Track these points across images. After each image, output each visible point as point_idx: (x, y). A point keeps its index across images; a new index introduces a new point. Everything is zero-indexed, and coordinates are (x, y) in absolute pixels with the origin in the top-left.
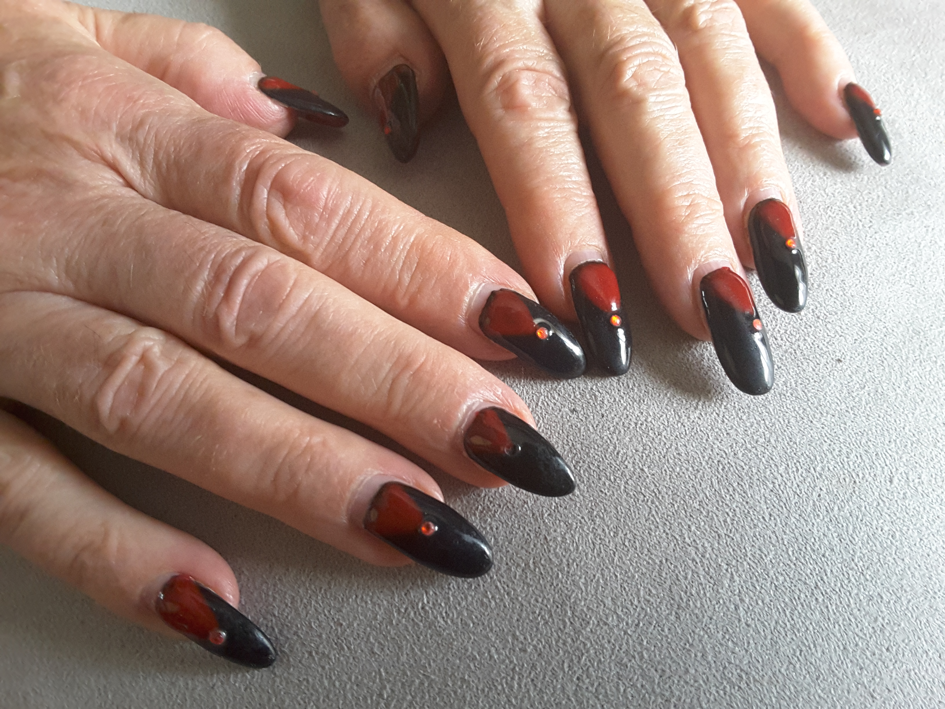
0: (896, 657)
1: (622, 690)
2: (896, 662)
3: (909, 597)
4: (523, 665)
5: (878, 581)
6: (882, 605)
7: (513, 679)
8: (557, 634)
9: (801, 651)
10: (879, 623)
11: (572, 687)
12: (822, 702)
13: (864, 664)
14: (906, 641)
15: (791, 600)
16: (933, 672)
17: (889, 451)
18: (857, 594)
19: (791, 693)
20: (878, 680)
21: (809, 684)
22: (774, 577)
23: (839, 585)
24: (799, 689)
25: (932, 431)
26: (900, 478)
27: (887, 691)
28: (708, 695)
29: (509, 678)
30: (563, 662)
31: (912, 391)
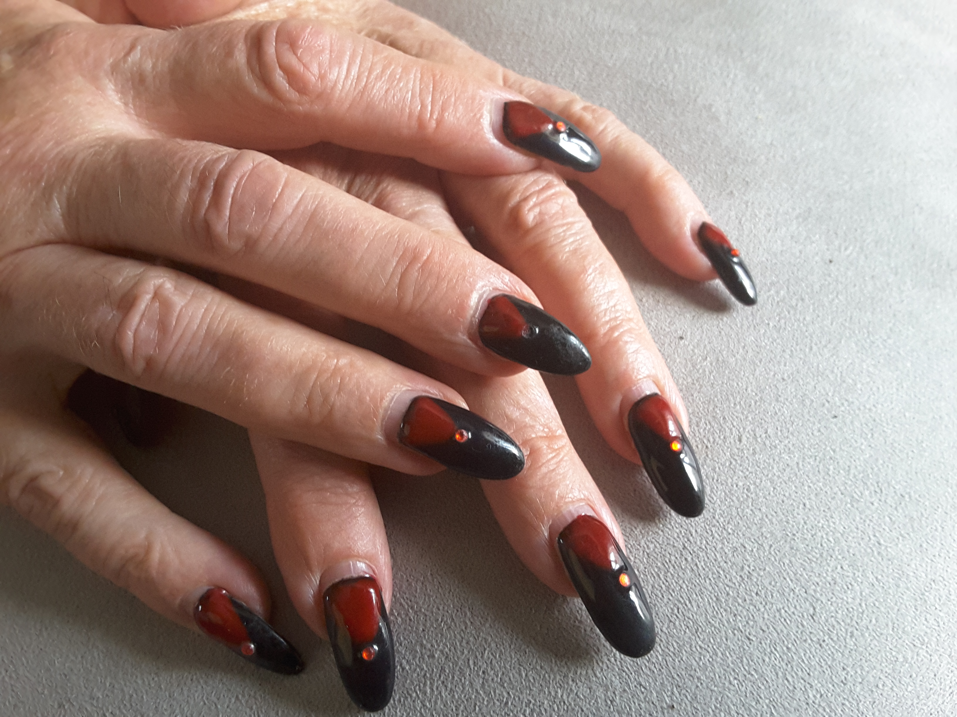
0: (766, 599)
1: (524, 675)
2: (766, 604)
3: (770, 543)
4: (433, 670)
5: (740, 533)
6: (746, 554)
7: (425, 684)
8: (460, 635)
9: (678, 609)
10: (745, 571)
11: (479, 682)
12: (704, 652)
13: (737, 610)
14: (773, 583)
15: (663, 564)
16: (801, 607)
17: (735, 413)
18: (722, 548)
19: (674, 648)
20: (751, 623)
21: (690, 638)
22: (645, 546)
23: (704, 542)
24: (681, 643)
25: (773, 387)
26: (748, 436)
27: (761, 632)
28: (601, 664)
29: (422, 685)
30: (469, 660)
31: (750, 354)
